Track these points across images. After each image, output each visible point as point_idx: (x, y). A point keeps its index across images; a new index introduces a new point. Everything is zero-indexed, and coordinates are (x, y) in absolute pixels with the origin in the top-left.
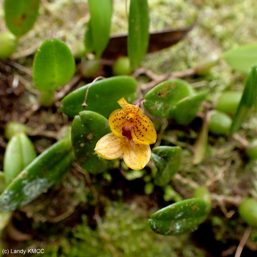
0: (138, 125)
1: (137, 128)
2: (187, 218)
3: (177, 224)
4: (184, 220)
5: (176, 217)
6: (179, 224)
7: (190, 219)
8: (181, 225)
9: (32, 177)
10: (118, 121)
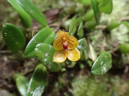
0: (69, 41)
1: (69, 43)
2: (105, 63)
3: (103, 67)
4: (105, 64)
5: (101, 64)
6: (104, 67)
7: (107, 63)
8: (105, 67)
9: (33, 88)
10: (58, 43)
